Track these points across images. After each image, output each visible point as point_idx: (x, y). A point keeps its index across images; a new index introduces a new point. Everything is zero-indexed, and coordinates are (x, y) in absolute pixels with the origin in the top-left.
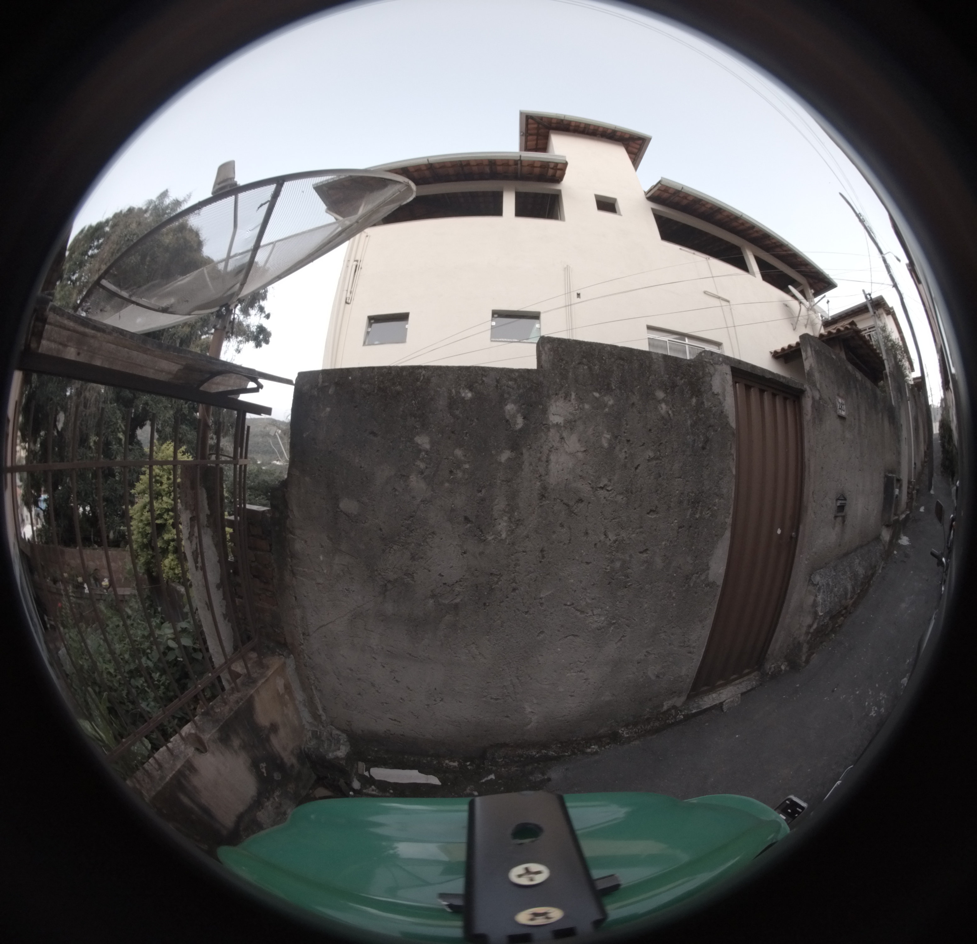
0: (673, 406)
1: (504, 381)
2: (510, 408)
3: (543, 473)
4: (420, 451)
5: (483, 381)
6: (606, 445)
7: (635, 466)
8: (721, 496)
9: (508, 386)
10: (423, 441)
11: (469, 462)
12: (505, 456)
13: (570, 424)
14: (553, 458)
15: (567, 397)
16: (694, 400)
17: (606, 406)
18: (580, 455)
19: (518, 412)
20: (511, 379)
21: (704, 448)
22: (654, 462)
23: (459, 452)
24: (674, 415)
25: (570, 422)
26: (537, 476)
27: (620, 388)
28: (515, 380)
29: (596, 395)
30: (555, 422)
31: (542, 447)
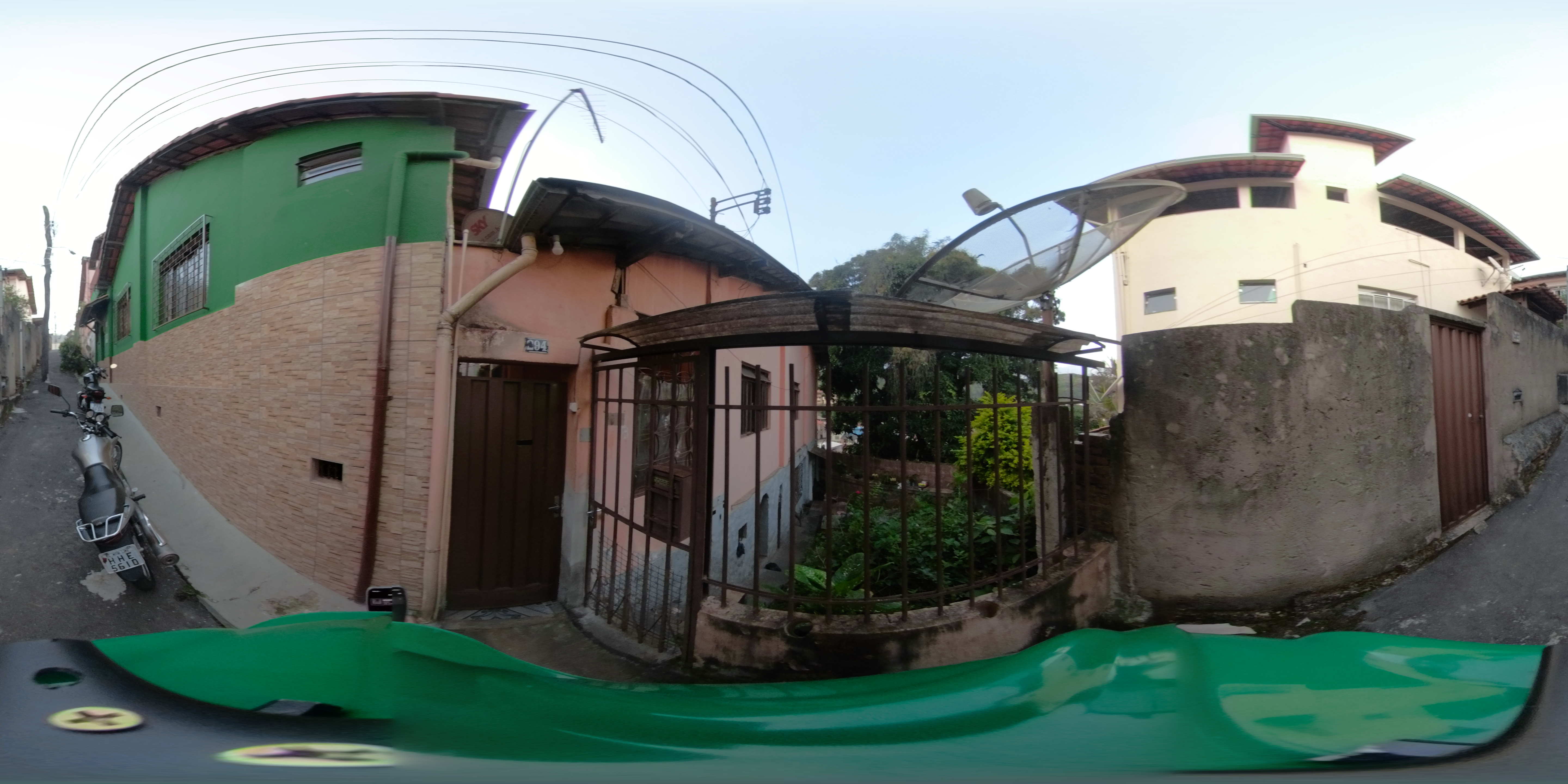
0: (1387, 342)
1: (1273, 332)
3: (1305, 393)
5: (1259, 333)
6: (1344, 371)
7: (1364, 382)
8: (1424, 397)
9: (1276, 336)
13: (1320, 359)
14: (1310, 382)
15: (1316, 340)
16: (1402, 338)
17: (1342, 345)
18: (1328, 379)
19: (1284, 353)
20: (1277, 330)
21: (1409, 368)
24: (1389, 348)
25: (1319, 357)
26: (1301, 395)
27: (1351, 333)
28: (1280, 331)
29: (1336, 338)
30: (1309, 358)
31: (1302, 376)
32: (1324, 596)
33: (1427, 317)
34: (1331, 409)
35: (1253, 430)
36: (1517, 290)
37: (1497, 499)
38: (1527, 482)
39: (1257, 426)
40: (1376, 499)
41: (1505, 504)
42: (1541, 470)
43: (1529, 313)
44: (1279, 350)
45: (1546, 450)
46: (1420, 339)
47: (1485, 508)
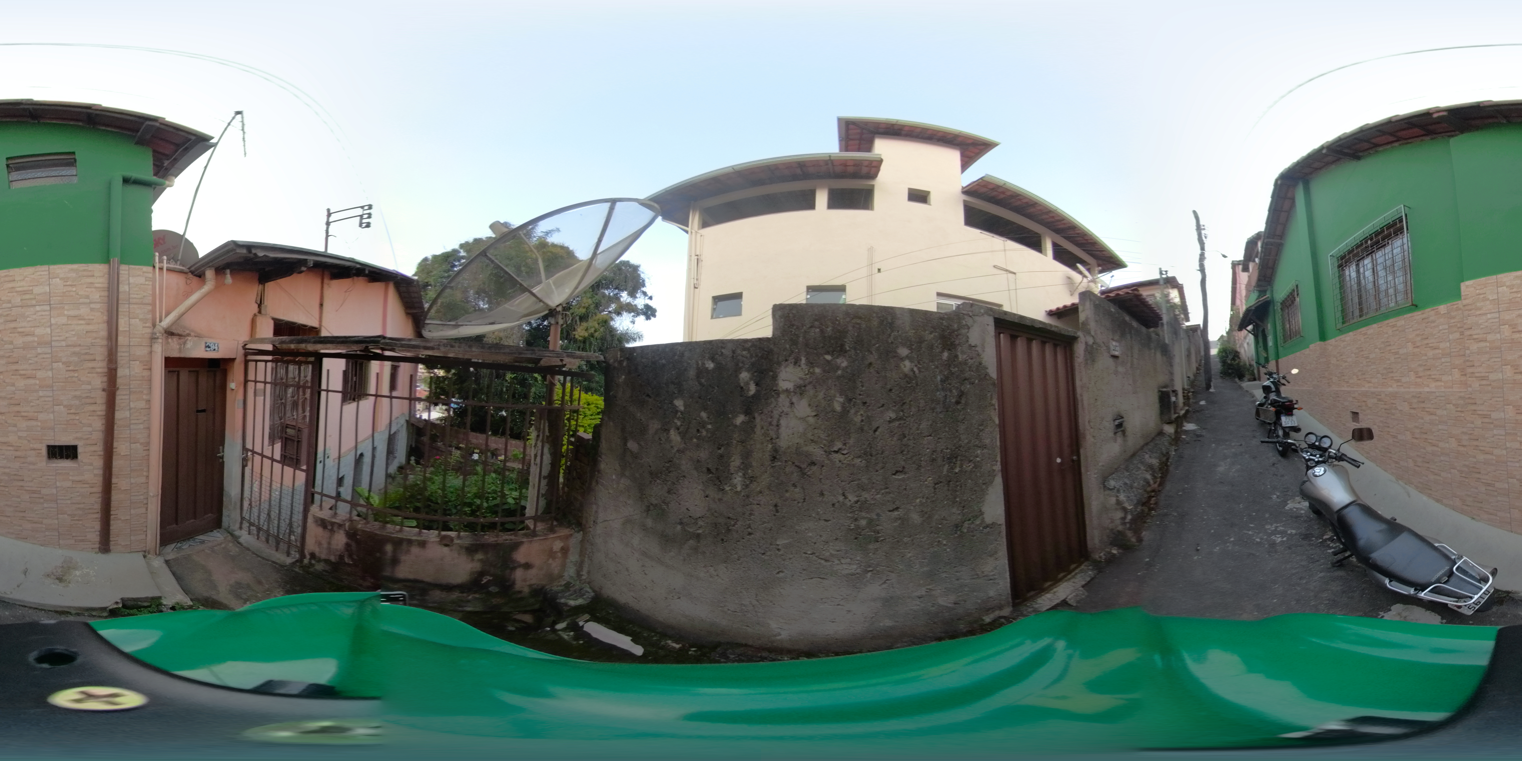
0: (919, 363)
1: (739, 352)
3: (774, 437)
5: (723, 354)
6: (838, 408)
7: (874, 428)
8: (983, 447)
9: (742, 356)
12: (740, 419)
13: (800, 389)
14: (783, 422)
15: (796, 362)
17: (838, 368)
18: (813, 420)
19: (751, 378)
20: (744, 349)
21: (958, 403)
22: (895, 423)
24: (920, 371)
25: (799, 387)
26: (769, 438)
27: (855, 349)
28: (748, 350)
29: (828, 357)
30: (784, 388)
31: (772, 412)
33: (990, 321)
34: (813, 463)
35: (704, 469)
39: (710, 466)
44: (744, 375)
46: (978, 355)
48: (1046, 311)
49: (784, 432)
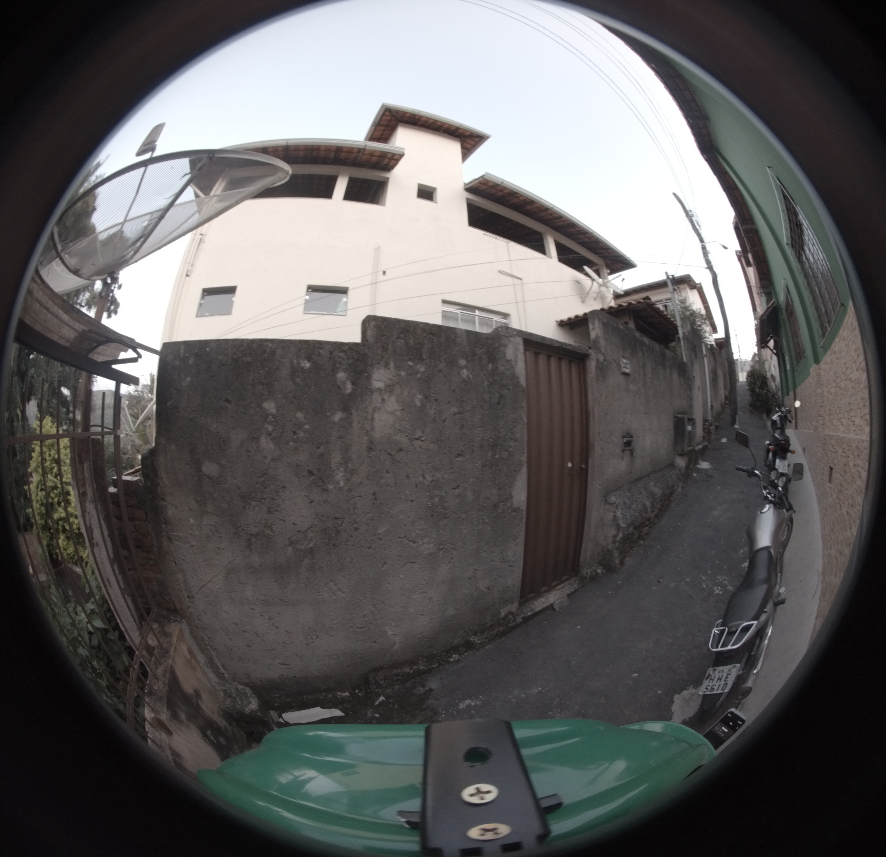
0: (473, 371)
1: (336, 353)
2: (341, 375)
3: (369, 429)
4: (267, 415)
5: (319, 353)
6: (418, 404)
7: (444, 420)
8: (516, 440)
9: (339, 358)
10: (270, 406)
11: (308, 423)
12: (338, 416)
13: (390, 388)
14: (376, 416)
15: (387, 365)
16: (490, 366)
17: (418, 372)
18: (398, 413)
19: (348, 378)
20: (342, 351)
21: (499, 403)
22: (458, 416)
23: (300, 415)
25: (389, 386)
26: (365, 432)
29: (411, 364)
30: (377, 387)
31: (367, 408)
32: (395, 671)
33: (521, 342)
34: (401, 450)
36: (620, 306)
37: (586, 572)
38: (623, 553)
40: (450, 562)
41: (594, 578)
42: (643, 539)
43: (638, 335)
45: (652, 515)
47: (572, 581)
48: (557, 322)
49: (377, 424)
